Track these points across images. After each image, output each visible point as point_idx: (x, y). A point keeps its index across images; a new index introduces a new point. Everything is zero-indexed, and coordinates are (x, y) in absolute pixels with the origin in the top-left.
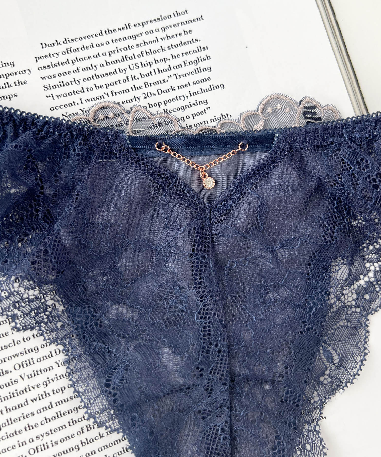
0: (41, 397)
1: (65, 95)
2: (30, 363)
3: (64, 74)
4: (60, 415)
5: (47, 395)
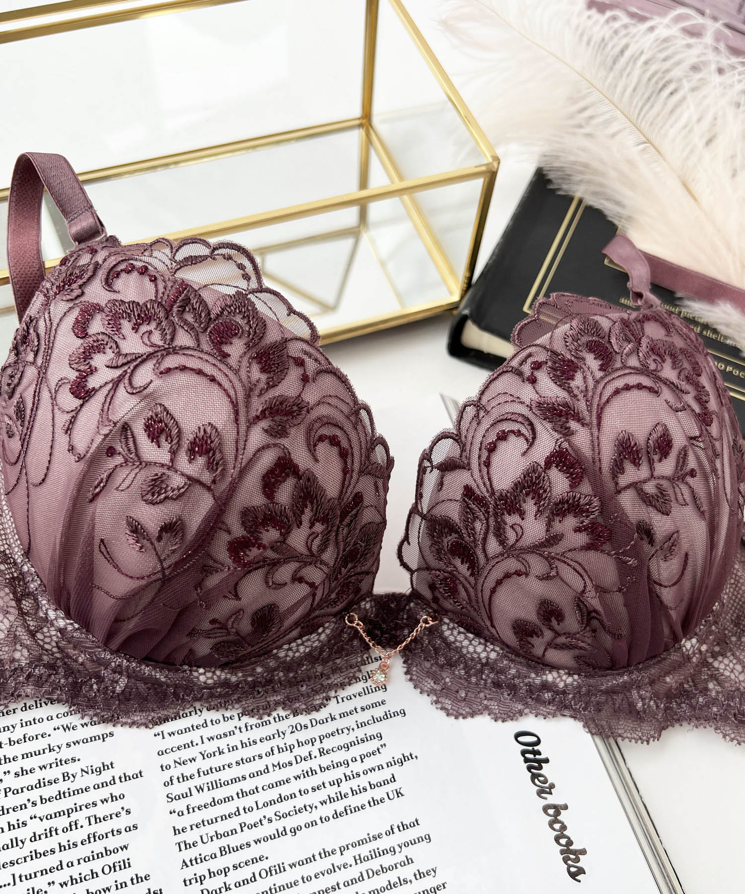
1: (180, 732)
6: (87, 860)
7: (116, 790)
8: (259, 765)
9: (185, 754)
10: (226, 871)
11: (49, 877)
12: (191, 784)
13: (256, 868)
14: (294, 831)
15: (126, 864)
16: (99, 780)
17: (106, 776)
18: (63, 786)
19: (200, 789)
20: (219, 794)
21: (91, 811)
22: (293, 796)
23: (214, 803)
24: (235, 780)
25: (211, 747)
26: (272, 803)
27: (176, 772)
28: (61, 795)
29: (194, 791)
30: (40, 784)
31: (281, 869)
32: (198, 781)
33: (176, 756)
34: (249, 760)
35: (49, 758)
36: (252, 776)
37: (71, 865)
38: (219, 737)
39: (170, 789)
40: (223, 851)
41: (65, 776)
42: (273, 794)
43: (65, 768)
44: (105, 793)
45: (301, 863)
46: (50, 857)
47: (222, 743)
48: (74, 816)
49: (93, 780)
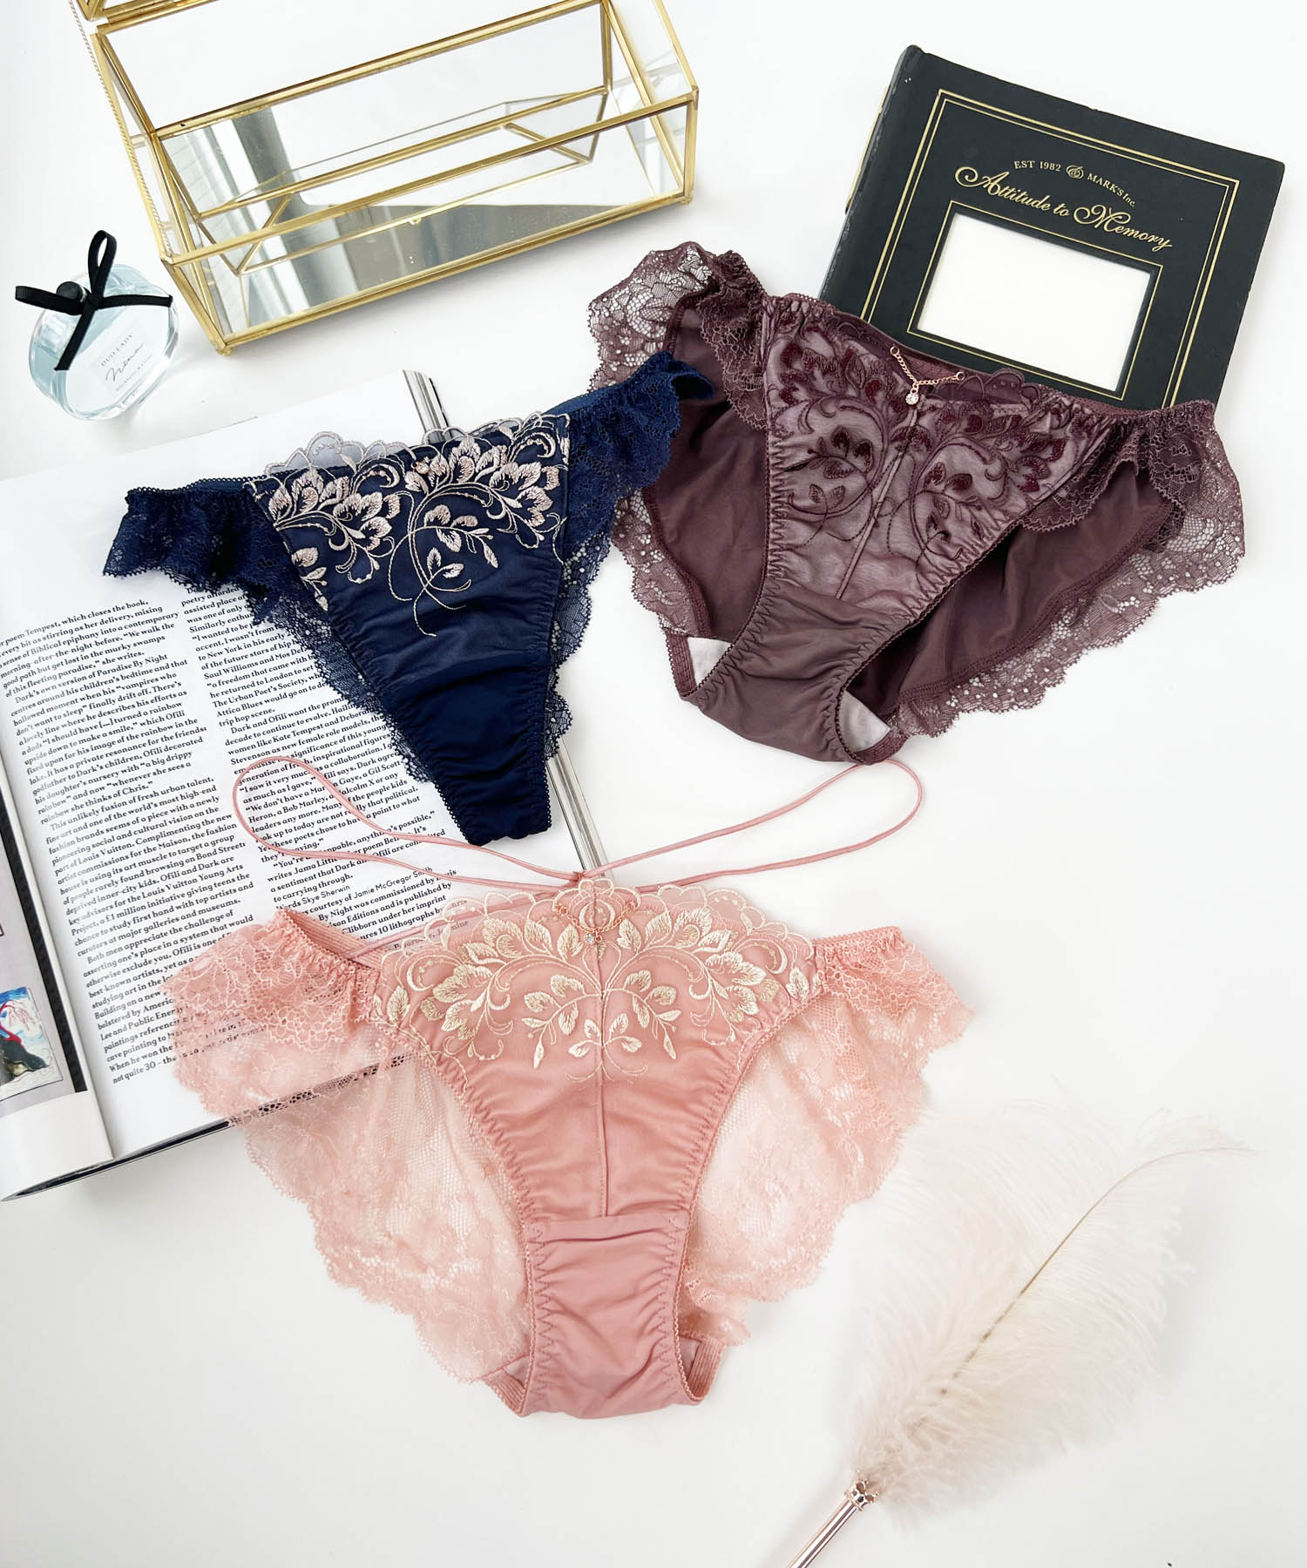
0: (185, 905)
1: (210, 636)
2: (176, 875)
3: (210, 616)
4: (203, 922)
5: (191, 904)
6: (156, 711)
7: (171, 671)
8: (267, 656)
9: (215, 650)
10: (247, 718)
11: (134, 720)
12: (220, 667)
13: (267, 716)
14: (292, 695)
15: (181, 714)
16: (158, 665)
17: (163, 663)
18: (135, 669)
19: (226, 671)
20: (240, 674)
21: (155, 684)
22: (290, 674)
23: (237, 679)
24: (250, 666)
25: (232, 645)
26: (276, 678)
27: (210, 661)
28: (134, 675)
29: (223, 672)
30: (119, 668)
31: (283, 717)
32: (225, 666)
33: (209, 650)
34: (259, 653)
35: (123, 653)
36: (262, 663)
37: (146, 714)
38: (238, 639)
39: (206, 671)
40: (244, 707)
41: (136, 663)
42: (277, 673)
43: (135, 659)
44: (163, 673)
45: (297, 714)
46: (132, 709)
47: (240, 643)
48: (144, 687)
49: (153, 666)
